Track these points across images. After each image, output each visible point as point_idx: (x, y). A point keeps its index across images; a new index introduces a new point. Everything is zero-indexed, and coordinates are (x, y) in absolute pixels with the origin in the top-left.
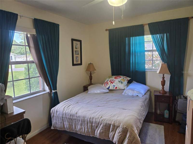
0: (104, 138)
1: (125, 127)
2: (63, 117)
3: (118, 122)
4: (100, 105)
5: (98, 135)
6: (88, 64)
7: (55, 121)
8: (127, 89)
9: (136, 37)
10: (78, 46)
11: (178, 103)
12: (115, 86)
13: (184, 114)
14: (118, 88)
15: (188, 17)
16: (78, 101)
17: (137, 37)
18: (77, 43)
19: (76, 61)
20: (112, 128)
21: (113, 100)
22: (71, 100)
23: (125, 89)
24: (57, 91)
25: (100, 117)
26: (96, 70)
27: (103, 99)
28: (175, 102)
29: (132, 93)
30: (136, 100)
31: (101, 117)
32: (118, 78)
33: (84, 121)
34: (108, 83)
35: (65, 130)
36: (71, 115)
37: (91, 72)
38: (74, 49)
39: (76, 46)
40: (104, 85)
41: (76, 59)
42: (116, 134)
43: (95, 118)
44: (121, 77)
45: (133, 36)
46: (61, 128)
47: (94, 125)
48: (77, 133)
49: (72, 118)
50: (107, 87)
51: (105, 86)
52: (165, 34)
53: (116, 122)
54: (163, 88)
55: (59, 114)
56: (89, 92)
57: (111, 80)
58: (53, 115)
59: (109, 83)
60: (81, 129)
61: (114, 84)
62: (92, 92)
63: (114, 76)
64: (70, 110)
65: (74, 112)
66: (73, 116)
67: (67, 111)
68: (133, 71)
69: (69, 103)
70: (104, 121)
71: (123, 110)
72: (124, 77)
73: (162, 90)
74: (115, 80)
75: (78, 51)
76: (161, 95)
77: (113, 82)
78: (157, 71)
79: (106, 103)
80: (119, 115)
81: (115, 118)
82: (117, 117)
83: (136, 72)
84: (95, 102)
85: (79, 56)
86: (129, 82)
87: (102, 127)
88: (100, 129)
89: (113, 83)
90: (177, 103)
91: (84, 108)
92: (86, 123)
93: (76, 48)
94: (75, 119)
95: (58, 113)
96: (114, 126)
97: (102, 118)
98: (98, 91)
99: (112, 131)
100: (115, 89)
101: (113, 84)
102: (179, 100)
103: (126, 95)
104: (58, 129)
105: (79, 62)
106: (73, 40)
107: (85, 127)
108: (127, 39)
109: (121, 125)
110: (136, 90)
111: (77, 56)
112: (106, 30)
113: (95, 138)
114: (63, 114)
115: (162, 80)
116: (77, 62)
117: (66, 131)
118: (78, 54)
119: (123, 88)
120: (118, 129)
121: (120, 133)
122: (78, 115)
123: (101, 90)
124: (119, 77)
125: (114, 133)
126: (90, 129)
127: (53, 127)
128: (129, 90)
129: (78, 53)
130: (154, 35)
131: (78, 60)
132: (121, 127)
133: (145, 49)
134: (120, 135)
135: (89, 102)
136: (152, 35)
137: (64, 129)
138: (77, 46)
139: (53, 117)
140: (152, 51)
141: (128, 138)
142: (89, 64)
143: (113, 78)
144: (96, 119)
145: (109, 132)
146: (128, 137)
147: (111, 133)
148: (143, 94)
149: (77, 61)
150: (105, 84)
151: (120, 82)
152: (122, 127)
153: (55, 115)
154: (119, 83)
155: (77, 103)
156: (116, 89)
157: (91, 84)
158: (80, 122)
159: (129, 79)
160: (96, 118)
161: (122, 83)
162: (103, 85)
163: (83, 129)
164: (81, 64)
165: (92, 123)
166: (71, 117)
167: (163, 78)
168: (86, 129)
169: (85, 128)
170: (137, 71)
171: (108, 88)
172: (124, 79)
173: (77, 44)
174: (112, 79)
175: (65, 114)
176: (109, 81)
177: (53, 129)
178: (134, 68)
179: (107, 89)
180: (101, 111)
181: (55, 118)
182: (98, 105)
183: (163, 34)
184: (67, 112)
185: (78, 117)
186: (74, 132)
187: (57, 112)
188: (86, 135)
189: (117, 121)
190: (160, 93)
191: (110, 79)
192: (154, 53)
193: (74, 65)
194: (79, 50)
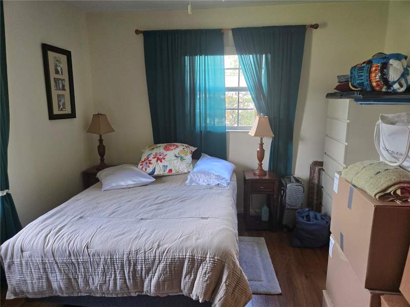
0: (167, 293)
1: (219, 258)
2: (44, 264)
3: (202, 250)
4: (145, 216)
5: (152, 288)
6: (92, 116)
7: (18, 277)
8: (195, 172)
9: (206, 57)
10: (61, 65)
11: (287, 191)
12: (167, 166)
13: (298, 211)
14: (174, 172)
15: (305, 26)
16: (82, 213)
17: (209, 57)
18: (58, 59)
19: (59, 107)
20: (188, 267)
21: (171, 200)
22: (62, 213)
23: (189, 172)
24: (10, 192)
25: (156, 245)
26: (114, 131)
27: (146, 200)
28: (282, 189)
29: (205, 181)
30: (219, 194)
31: (159, 246)
32: (173, 148)
33: (113, 263)
34: (151, 160)
35: (54, 294)
36: (70, 254)
37: (101, 136)
38: (53, 75)
39: (56, 66)
40: (140, 167)
41: (59, 101)
42: (198, 278)
43: (143, 251)
44: (177, 146)
45: (201, 55)
46: (40, 292)
47: (142, 268)
48: (93, 294)
49: (73, 261)
50: (150, 170)
51: (144, 169)
52: (264, 55)
53: (195, 251)
54: (261, 165)
55: (30, 256)
56: (105, 187)
57: (156, 153)
58: (8, 260)
59: (154, 161)
60: (105, 283)
61: (165, 163)
62: (114, 184)
63: (162, 145)
64: (65, 240)
65: (78, 243)
66: (76, 255)
67: (56, 245)
68: (201, 131)
69: (58, 222)
70: (168, 255)
71: (202, 220)
72: (184, 145)
73: (258, 169)
74: (165, 153)
75: (64, 80)
76: (257, 180)
77: (161, 157)
78: (249, 132)
79: (157, 209)
80: (199, 234)
81: (192, 243)
82: (197, 239)
83: (208, 133)
84: (129, 211)
85: (67, 93)
86: (196, 157)
87: (164, 269)
88: (156, 274)
89: (163, 160)
90: (285, 191)
91: (106, 229)
92: (118, 266)
93: (57, 72)
94: (84, 262)
95: (26, 254)
96: (192, 260)
97: (159, 249)
98: (130, 182)
99: (189, 273)
100: (168, 174)
101: (161, 162)
102: (288, 186)
103: (193, 184)
104: (30, 296)
105: (68, 110)
106: (46, 48)
107: (115, 276)
108: (187, 58)
109: (208, 256)
110: (215, 174)
111: (61, 92)
112: (137, 32)
113: (144, 299)
114: (44, 255)
115: (259, 149)
116: (62, 110)
117: (59, 296)
118: (64, 89)
119: (186, 171)
120: (201, 267)
121: (208, 273)
122: (92, 251)
123: (137, 180)
124: (174, 145)
125: (192, 277)
126: (129, 279)
127: (11, 295)
128: (199, 175)
129: (63, 86)
130: (243, 56)
131: (64, 104)
132: (208, 261)
133: (227, 86)
134: (207, 280)
135: (113, 213)
136: (240, 56)
137: (51, 293)
138: (58, 65)
139: (9, 267)
140: (238, 89)
141: (226, 282)
142: (94, 115)
143: (161, 149)
144: (145, 252)
145: (181, 276)
146: (226, 280)
147: (185, 277)
148: (227, 180)
149: (61, 107)
150: (144, 164)
151: (176, 156)
152: (211, 259)
153: (17, 261)
154: (175, 160)
155: (81, 218)
156: (170, 174)
157: (103, 166)
158: (101, 266)
159: (194, 149)
160: (145, 250)
161: (182, 159)
162: (139, 165)
163: (112, 282)
164: (73, 115)
165: (135, 265)
166: (73, 258)
167: (262, 144)
168: (119, 282)
169: (115, 279)
170: (209, 131)
171: (151, 174)
172: (185, 149)
173: (57, 61)
174: (158, 152)
175: (51, 254)
176: (152, 156)
177: (13, 297)
178: (203, 125)
179: (149, 174)
180: (154, 230)
181: (16, 268)
182: (139, 217)
183: (261, 54)
184: (59, 248)
185: (94, 255)
186: (83, 294)
187: (22, 251)
188: (119, 296)
189: (197, 247)
190: (255, 174)
191: (154, 152)
192: (242, 94)
193: (52, 117)
194: (66, 76)
